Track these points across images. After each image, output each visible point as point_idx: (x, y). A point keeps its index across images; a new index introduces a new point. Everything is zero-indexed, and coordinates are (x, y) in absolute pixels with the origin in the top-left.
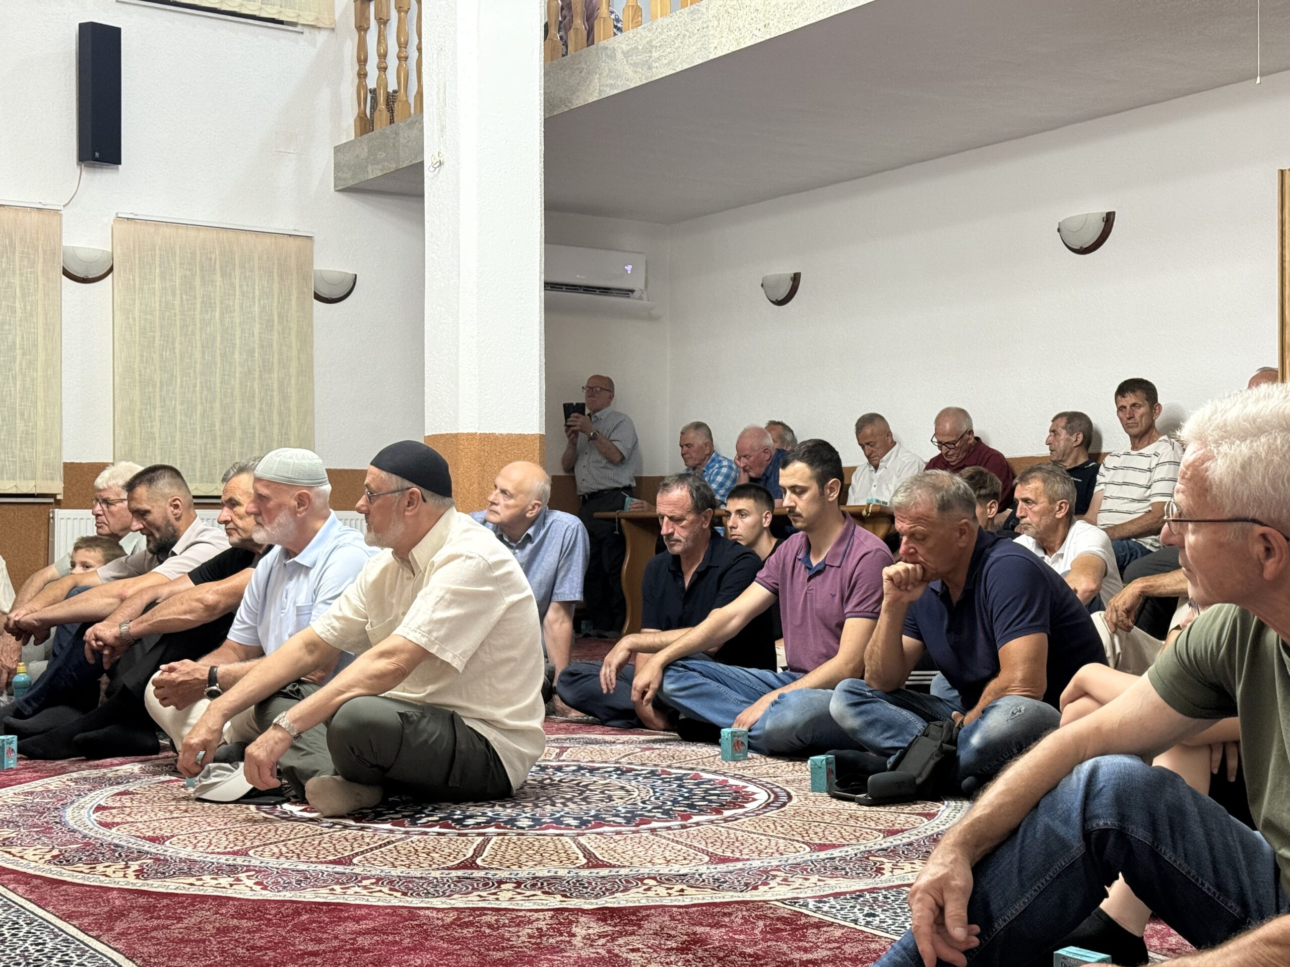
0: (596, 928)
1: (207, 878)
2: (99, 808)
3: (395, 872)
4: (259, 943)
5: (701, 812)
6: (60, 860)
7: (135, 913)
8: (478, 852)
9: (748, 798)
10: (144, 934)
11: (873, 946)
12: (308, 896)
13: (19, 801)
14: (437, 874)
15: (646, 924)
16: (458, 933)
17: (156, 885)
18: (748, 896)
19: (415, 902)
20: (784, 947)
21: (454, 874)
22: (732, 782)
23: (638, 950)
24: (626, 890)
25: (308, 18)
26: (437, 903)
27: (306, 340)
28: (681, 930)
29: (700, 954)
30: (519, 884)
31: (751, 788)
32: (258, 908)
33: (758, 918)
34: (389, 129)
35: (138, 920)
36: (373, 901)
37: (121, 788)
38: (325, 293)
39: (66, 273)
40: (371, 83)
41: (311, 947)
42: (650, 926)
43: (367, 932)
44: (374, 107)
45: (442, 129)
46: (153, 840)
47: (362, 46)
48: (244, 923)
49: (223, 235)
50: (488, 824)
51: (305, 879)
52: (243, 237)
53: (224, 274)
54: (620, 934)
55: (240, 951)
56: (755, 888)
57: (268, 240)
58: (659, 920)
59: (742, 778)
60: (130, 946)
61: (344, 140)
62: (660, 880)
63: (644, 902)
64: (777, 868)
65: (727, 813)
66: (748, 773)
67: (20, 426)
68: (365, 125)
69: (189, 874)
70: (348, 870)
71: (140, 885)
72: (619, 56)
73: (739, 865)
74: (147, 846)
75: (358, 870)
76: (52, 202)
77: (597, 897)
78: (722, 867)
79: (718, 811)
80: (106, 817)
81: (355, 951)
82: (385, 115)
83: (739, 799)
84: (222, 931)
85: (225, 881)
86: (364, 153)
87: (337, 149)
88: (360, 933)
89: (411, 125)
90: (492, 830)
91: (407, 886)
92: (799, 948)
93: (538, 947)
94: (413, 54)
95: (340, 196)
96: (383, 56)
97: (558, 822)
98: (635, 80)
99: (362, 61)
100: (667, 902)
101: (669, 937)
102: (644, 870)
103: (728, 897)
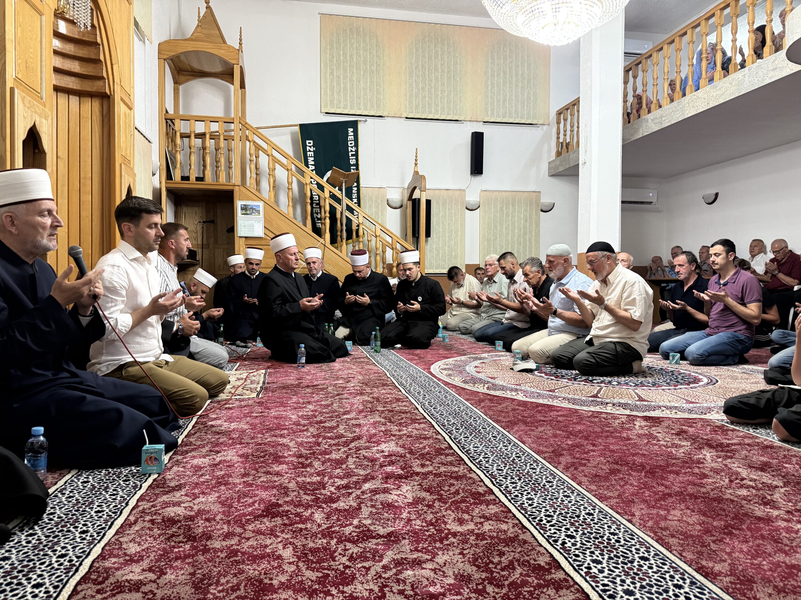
0: (644, 423)
1: (508, 392)
2: (476, 367)
3: (570, 396)
4: (526, 415)
5: (681, 384)
6: (465, 382)
7: (487, 401)
8: (599, 392)
9: (699, 380)
10: (490, 408)
11: (757, 440)
12: (541, 401)
13: (453, 363)
14: (584, 398)
15: (663, 424)
16: (593, 420)
17: (492, 393)
18: (703, 416)
19: (577, 407)
20: (719, 438)
21: (590, 399)
22: (693, 374)
23: (660, 433)
24: (654, 410)
25: (541, 122)
26: (585, 408)
27: (538, 225)
28: (677, 427)
29: (685, 436)
30: (614, 405)
31: (701, 377)
32: (524, 404)
33: (708, 425)
34: (567, 154)
35: (487, 403)
36: (562, 405)
37: (482, 361)
38: (544, 209)
39: (467, 208)
40: (561, 140)
41: (542, 418)
42: (665, 424)
43: (561, 416)
44: (562, 148)
45: (586, 151)
46: (491, 378)
47: (558, 129)
48: (521, 408)
49: (513, 193)
50: (602, 382)
51: (539, 396)
52: (518, 193)
53: (512, 205)
54: (653, 426)
55: (520, 417)
56: (705, 414)
57: (526, 194)
58: (668, 422)
59: (696, 373)
60: (485, 411)
61: (552, 159)
62: (667, 408)
63: (661, 416)
64: (714, 407)
65: (692, 385)
66: (699, 371)
67: (454, 253)
68: (559, 154)
69: (503, 390)
70: (554, 394)
71: (488, 392)
72: (650, 121)
73: (698, 405)
74: (490, 380)
75: (557, 394)
76: (463, 187)
77: (643, 412)
78: (691, 405)
79: (688, 385)
80: (478, 370)
81: (557, 422)
82: (566, 150)
83: (696, 380)
84: (514, 410)
85: (514, 393)
86: (558, 163)
87: (549, 163)
88: (558, 416)
89: (574, 153)
90: (603, 385)
91: (574, 401)
92: (726, 439)
93: (622, 428)
94: (575, 129)
95: (550, 178)
96: (565, 131)
97: (627, 384)
98: (655, 128)
99: (558, 134)
100: (670, 416)
101: (672, 429)
102: (661, 404)
103: (695, 416)
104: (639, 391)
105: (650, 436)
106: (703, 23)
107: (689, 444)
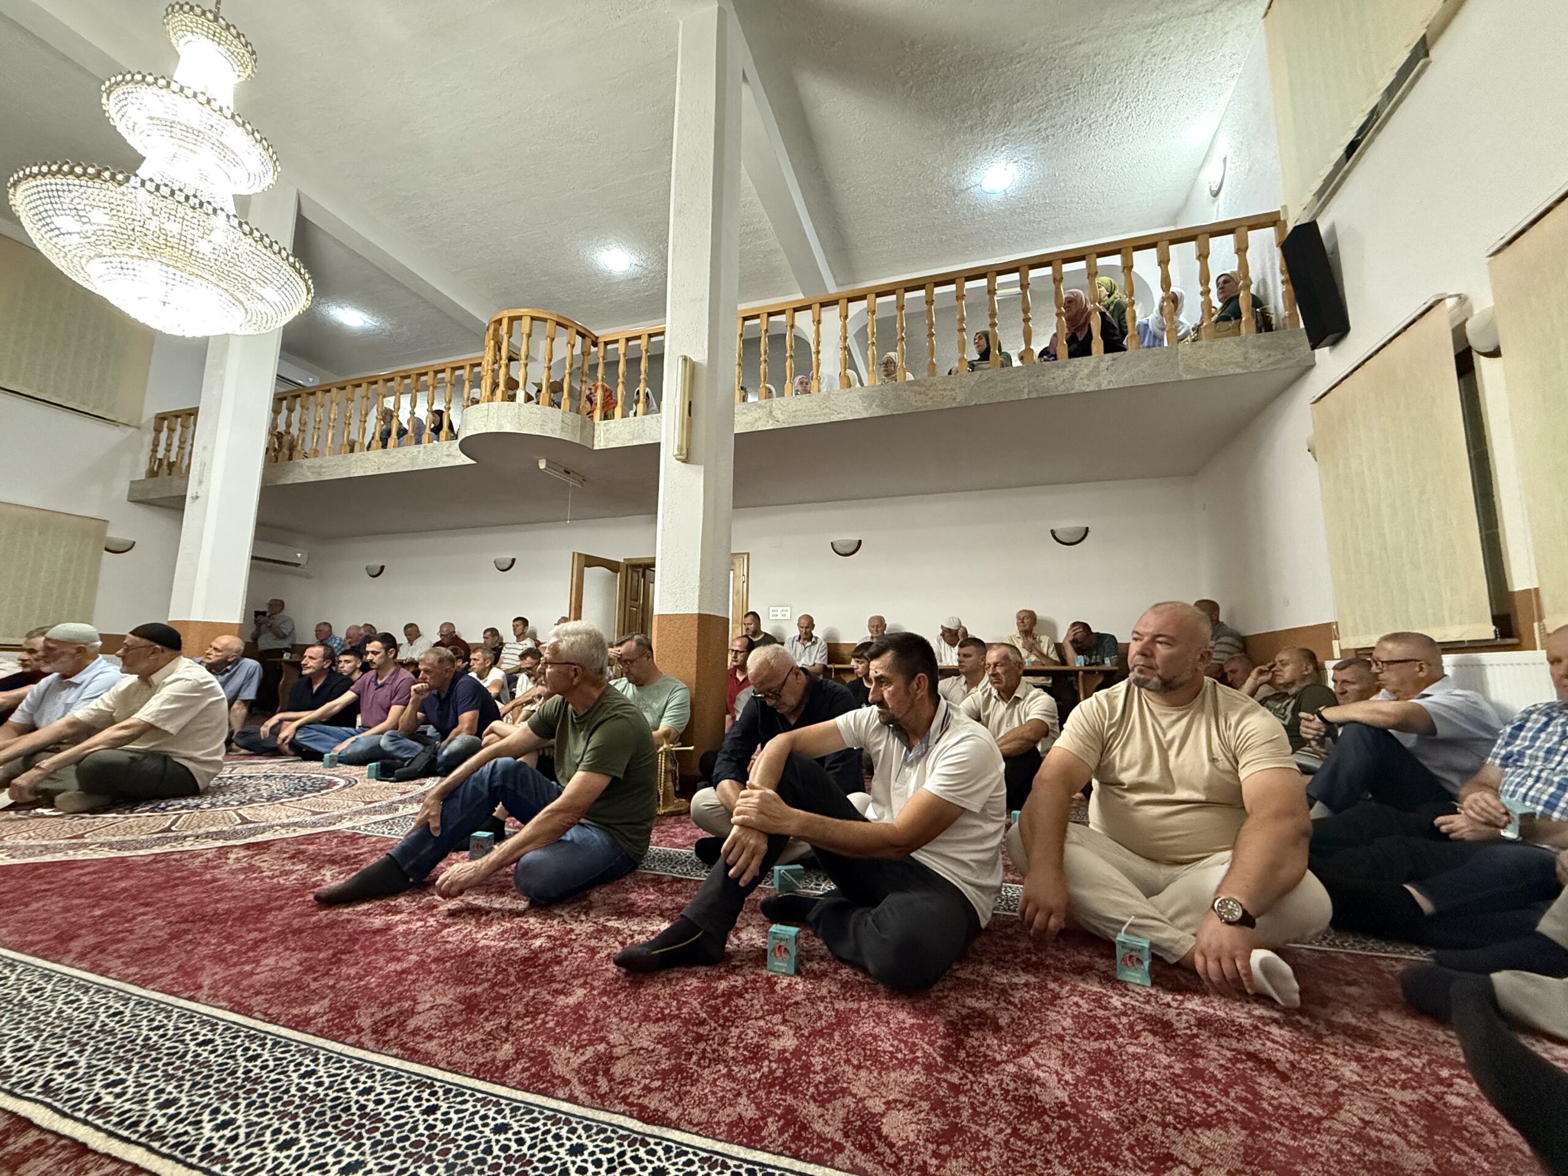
0: (243, 853)
3: (114, 839)
5: (310, 792)
8: (174, 823)
9: (335, 784)
12: (48, 858)
14: (144, 837)
15: (272, 848)
16: (155, 866)
18: (330, 828)
19: (127, 854)
20: (346, 849)
21: (155, 836)
22: (327, 777)
23: (265, 861)
24: (263, 833)
25: (123, 420)
26: (142, 852)
27: (95, 570)
28: (292, 850)
29: (301, 858)
30: (197, 837)
31: (337, 779)
33: (335, 837)
34: (167, 477)
36: (95, 856)
38: (111, 547)
40: (160, 455)
41: (44, 887)
43: (88, 874)
44: (159, 467)
45: (201, 482)
47: (157, 439)
49: (44, 513)
50: (182, 808)
51: (46, 850)
53: (40, 532)
54: (257, 855)
56: (334, 824)
57: (76, 519)
58: (280, 845)
59: (332, 775)
61: (138, 478)
62: (283, 826)
63: (272, 838)
64: (347, 814)
65: (323, 792)
66: (336, 773)
68: (152, 474)
70: (80, 841)
72: (306, 467)
73: (327, 815)
75: (87, 841)
77: (245, 838)
78: (318, 817)
79: (318, 792)
81: (78, 885)
82: (166, 471)
83: (330, 784)
86: (149, 486)
87: (132, 482)
88: (83, 875)
89: (181, 478)
90: (183, 811)
91: (122, 845)
93: (206, 867)
95: (130, 504)
96: (169, 445)
97: (227, 804)
99: (156, 446)
100: (285, 836)
101: (285, 852)
102: (275, 823)
103: (320, 830)
104: (245, 811)
105: (251, 868)
106: (381, 382)
107: (305, 865)
